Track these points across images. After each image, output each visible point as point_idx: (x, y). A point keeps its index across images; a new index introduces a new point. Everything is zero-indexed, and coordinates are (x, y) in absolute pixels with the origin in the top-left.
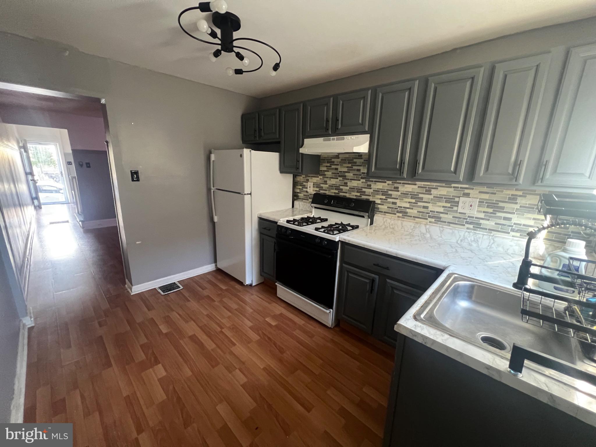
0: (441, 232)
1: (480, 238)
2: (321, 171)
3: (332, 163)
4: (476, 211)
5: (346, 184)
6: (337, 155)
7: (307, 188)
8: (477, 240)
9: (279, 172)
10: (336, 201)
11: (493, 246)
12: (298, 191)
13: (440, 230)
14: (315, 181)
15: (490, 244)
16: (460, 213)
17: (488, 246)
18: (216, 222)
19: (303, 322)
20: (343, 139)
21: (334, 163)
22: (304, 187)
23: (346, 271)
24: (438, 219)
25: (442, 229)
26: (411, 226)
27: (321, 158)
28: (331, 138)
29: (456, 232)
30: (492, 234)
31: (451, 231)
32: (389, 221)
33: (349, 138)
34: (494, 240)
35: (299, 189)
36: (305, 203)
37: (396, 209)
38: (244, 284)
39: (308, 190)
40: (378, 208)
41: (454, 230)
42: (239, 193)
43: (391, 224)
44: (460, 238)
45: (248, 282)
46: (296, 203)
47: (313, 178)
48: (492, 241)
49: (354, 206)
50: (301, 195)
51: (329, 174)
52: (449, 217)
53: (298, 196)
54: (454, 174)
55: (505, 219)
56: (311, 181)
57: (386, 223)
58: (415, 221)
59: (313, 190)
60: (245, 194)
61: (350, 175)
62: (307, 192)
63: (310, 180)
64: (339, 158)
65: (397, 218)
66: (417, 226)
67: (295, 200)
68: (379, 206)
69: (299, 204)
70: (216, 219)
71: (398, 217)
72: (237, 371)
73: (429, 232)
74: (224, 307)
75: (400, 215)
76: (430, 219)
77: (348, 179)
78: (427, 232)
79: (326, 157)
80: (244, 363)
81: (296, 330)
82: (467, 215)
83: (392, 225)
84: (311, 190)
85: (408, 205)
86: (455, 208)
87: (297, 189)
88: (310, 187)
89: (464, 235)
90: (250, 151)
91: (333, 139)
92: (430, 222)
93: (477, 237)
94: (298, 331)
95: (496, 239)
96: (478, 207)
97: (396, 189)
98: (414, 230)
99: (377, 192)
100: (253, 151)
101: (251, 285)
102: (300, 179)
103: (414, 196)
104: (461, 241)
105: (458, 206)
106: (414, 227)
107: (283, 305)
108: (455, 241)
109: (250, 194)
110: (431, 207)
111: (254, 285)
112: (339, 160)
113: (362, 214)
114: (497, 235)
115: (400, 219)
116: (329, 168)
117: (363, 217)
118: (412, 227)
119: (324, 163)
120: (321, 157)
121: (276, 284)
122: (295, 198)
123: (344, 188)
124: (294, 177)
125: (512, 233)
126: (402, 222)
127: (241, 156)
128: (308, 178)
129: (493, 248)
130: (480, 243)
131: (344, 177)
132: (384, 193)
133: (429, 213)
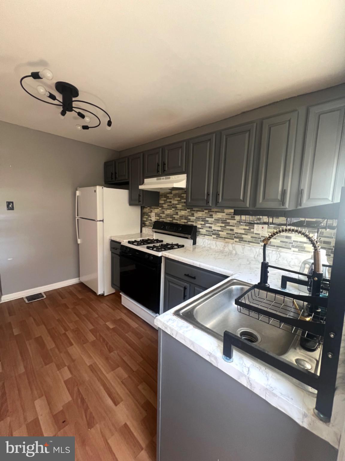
0: (243, 249)
1: (270, 253)
2: (160, 204)
3: (167, 198)
4: (266, 232)
5: (177, 214)
6: (170, 192)
7: (151, 217)
8: (268, 255)
9: (128, 205)
10: (169, 227)
11: (280, 259)
12: (145, 219)
13: (242, 247)
14: (156, 212)
15: (277, 258)
16: (256, 234)
17: (276, 260)
18: (80, 244)
19: (137, 326)
20: (169, 178)
21: (169, 197)
22: (149, 216)
23: (168, 281)
24: (241, 239)
25: (243, 247)
26: (222, 245)
27: (160, 194)
28: (162, 177)
29: (253, 249)
30: (279, 250)
31: (249, 248)
32: (207, 241)
33: (173, 177)
34: (280, 255)
35: (146, 218)
36: (150, 229)
37: (212, 232)
38: (97, 294)
39: (152, 219)
40: (200, 232)
41: (252, 247)
42: (94, 220)
43: (208, 243)
44: (256, 253)
45: (100, 292)
46: (144, 229)
47: (155, 210)
48: (279, 256)
49: (181, 229)
50: (147, 223)
51: (165, 206)
52: (248, 237)
53: (145, 224)
54: (243, 202)
55: (287, 237)
56: (154, 212)
57: (205, 243)
58: (225, 241)
59: (155, 219)
60: (98, 221)
61: (179, 206)
62: (151, 220)
63: (153, 211)
64: (172, 194)
65: (213, 239)
66: (226, 245)
67: (143, 227)
68: (200, 230)
69: (146, 229)
70: (79, 241)
71: (214, 238)
72: (66, 368)
73: (235, 249)
74: (75, 313)
75: (215, 236)
76: (235, 239)
77: (179, 210)
78: (233, 249)
79: (163, 193)
80: (73, 361)
81: (129, 332)
82: (261, 235)
83: (209, 244)
84: (154, 219)
85: (219, 229)
86: (252, 230)
87: (145, 218)
88: (153, 216)
89: (259, 251)
90: (102, 188)
91: (163, 179)
92: (236, 242)
93: (268, 252)
94: (130, 333)
95: (281, 254)
96: (267, 228)
97: (211, 216)
98: (224, 248)
99: (198, 219)
100: (105, 189)
101: (102, 295)
102: (146, 210)
103: (223, 221)
104: (257, 255)
105: (254, 228)
106: (224, 245)
107: (125, 311)
108: (253, 256)
109: (103, 221)
110: (236, 230)
111: (105, 295)
112: (172, 195)
113: (186, 236)
114: (282, 251)
115: (215, 239)
116: (165, 202)
117: (187, 238)
118: (223, 246)
119: (162, 197)
121: (121, 293)
122: (143, 225)
123: (176, 217)
124: (142, 208)
125: (293, 249)
126: (216, 241)
127: (95, 191)
128: (152, 209)
129: (279, 261)
130: (270, 257)
131: (176, 208)
132: (204, 220)
133: (234, 235)
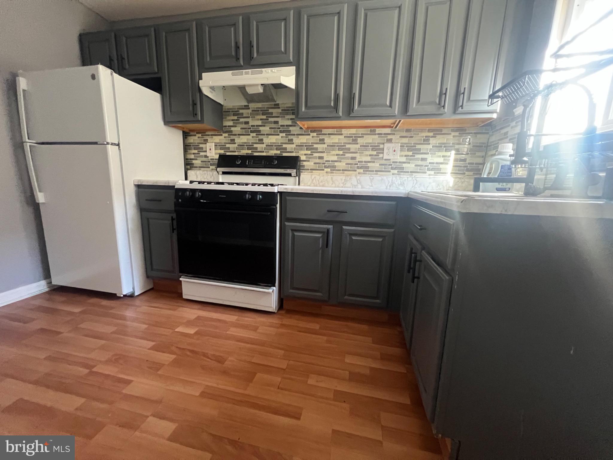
0: (372, 180)
1: (405, 180)
2: (226, 126)
3: (241, 116)
4: (399, 156)
5: (261, 141)
6: (245, 106)
7: (206, 151)
8: (403, 183)
10: (252, 161)
11: (416, 186)
12: (192, 156)
13: (370, 179)
14: (217, 141)
15: (414, 185)
16: (385, 160)
17: (413, 187)
18: (42, 203)
20: (261, 73)
21: (243, 115)
22: (201, 150)
23: (290, 231)
24: (366, 169)
25: (372, 178)
26: (342, 179)
27: (224, 110)
28: (244, 71)
29: (385, 178)
30: (413, 176)
31: (380, 178)
32: (318, 177)
33: (269, 71)
34: (416, 181)
35: (194, 154)
36: (205, 172)
37: (323, 164)
39: (208, 154)
40: (304, 166)
41: (382, 177)
43: (320, 181)
44: (388, 183)
45: (126, 290)
46: (189, 172)
47: (214, 137)
48: (415, 182)
49: (277, 164)
50: (197, 162)
51: (237, 130)
52: (376, 165)
53: (193, 164)
54: (390, 108)
55: (423, 159)
56: (212, 141)
57: (314, 181)
58: (345, 175)
59: (216, 154)
60: (108, 143)
61: (265, 129)
62: (206, 156)
63: (209, 140)
64: (249, 109)
65: (325, 174)
66: (348, 179)
67: (188, 169)
68: (305, 163)
69: (196, 174)
70: (41, 198)
71: (327, 172)
73: (360, 183)
75: (329, 170)
76: (358, 170)
77: (264, 135)
78: (358, 183)
79: (231, 107)
81: (230, 328)
82: (392, 161)
83: (322, 182)
84: (213, 153)
85: (335, 158)
86: (381, 155)
87: (191, 154)
88: (210, 149)
89: (392, 180)
90: (111, 73)
91: (247, 73)
92: (359, 173)
93: (403, 179)
95: (418, 179)
96: (400, 151)
97: (322, 141)
98: (345, 183)
99: (300, 146)
101: (131, 296)
102: (193, 139)
103: (341, 147)
104: (390, 186)
105: (383, 153)
106: (345, 180)
108: (385, 187)
109: (118, 145)
110: (359, 158)
111: (136, 294)
112: (250, 111)
113: (288, 171)
114: (417, 176)
115: (329, 174)
116: (236, 123)
117: (289, 175)
118: (343, 181)
119: (229, 115)
120: (224, 107)
121: (181, 279)
122: (189, 167)
123: (259, 146)
124: (186, 135)
125: (428, 172)
126: (332, 176)
127: (93, 77)
128: (206, 137)
129: (416, 188)
130: (405, 186)
131: (258, 132)
132: (309, 147)
133: (357, 164)
